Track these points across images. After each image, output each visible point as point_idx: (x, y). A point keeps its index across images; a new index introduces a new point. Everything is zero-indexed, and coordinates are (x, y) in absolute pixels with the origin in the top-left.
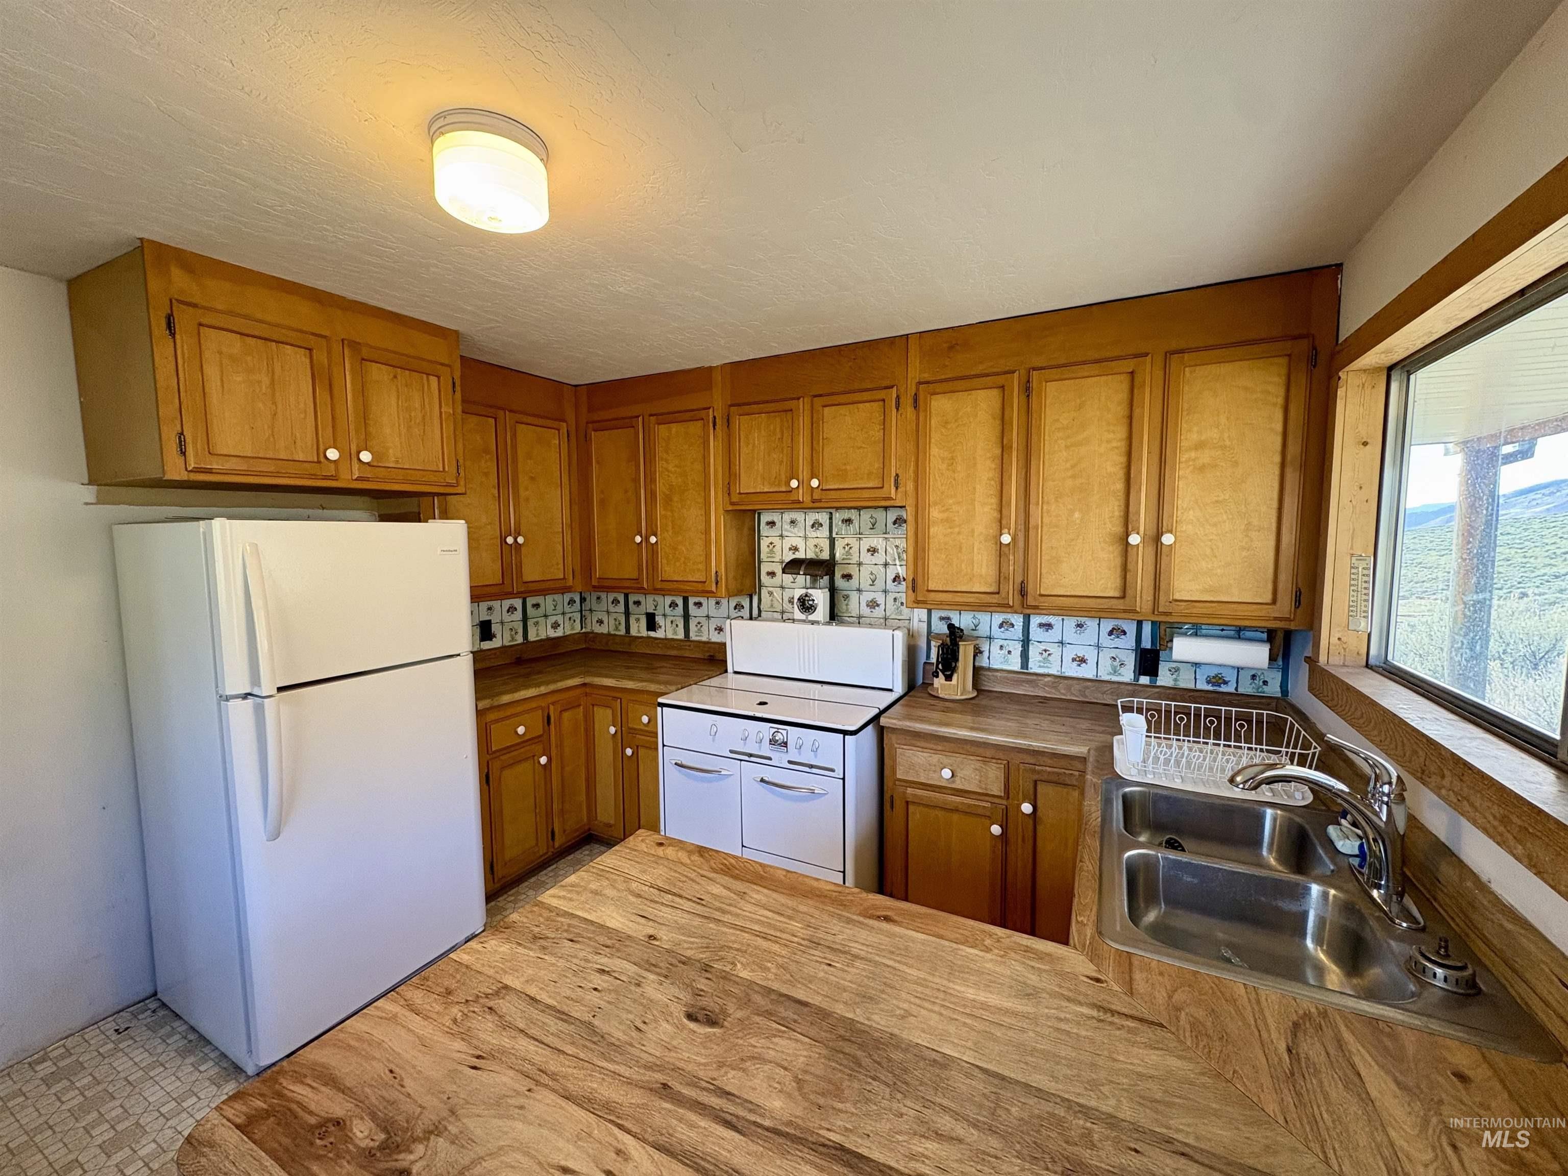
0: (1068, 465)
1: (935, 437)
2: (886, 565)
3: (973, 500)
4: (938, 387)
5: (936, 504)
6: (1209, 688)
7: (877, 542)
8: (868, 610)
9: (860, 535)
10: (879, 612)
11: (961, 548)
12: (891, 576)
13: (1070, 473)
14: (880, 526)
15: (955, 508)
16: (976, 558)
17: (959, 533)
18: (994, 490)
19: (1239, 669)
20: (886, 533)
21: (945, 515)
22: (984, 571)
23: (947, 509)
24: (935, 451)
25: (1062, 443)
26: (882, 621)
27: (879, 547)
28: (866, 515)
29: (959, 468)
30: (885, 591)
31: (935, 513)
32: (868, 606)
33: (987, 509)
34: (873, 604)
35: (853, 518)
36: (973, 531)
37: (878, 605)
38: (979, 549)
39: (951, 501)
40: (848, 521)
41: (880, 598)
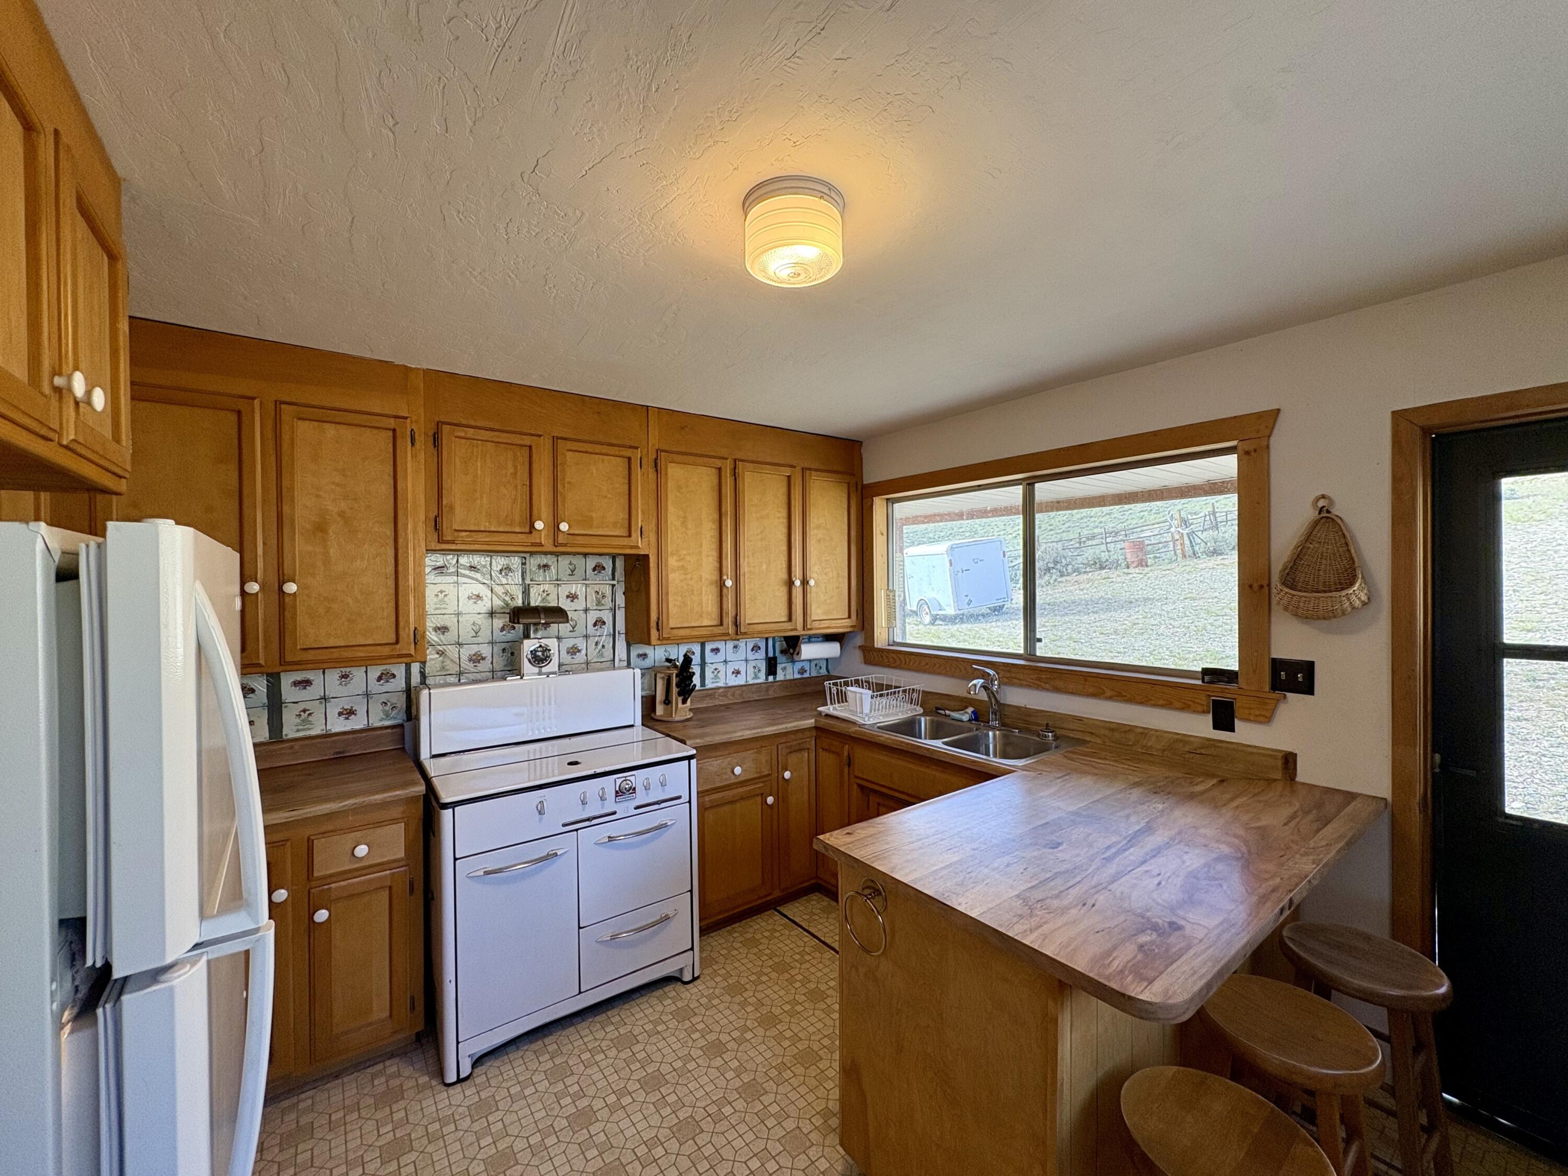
0: (759, 531)
1: (671, 497)
2: (586, 610)
3: (700, 552)
4: (676, 457)
5: (672, 554)
6: (799, 676)
7: (577, 588)
8: (569, 657)
9: (558, 582)
10: (580, 658)
11: (693, 590)
12: (591, 621)
13: (759, 537)
14: (579, 572)
15: (688, 558)
16: (704, 598)
17: (691, 579)
18: (714, 546)
19: (827, 660)
20: (586, 580)
21: (681, 564)
22: (710, 609)
23: (682, 559)
24: (671, 509)
25: (754, 515)
26: (584, 666)
27: (578, 593)
28: (564, 561)
29: (690, 526)
30: (586, 637)
31: (672, 562)
32: (568, 653)
33: (711, 559)
34: (573, 651)
35: (550, 564)
36: (701, 578)
37: (579, 651)
38: (706, 591)
39: (684, 552)
40: (546, 567)
41: (581, 643)
